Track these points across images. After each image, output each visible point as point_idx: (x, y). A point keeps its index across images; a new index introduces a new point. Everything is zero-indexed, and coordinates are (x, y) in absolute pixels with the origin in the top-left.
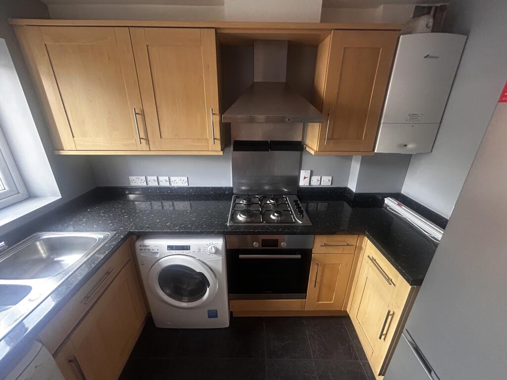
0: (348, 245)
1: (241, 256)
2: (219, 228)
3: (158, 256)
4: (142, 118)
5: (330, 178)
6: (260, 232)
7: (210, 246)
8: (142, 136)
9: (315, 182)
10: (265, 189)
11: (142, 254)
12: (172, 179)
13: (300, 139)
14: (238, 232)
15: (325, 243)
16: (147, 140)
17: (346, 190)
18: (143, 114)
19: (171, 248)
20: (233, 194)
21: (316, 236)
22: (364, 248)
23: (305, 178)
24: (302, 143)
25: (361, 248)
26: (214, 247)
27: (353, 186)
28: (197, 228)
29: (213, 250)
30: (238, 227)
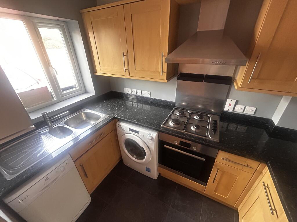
0: (248, 166)
1: (165, 146)
2: (156, 126)
3: (125, 132)
4: (127, 58)
5: (255, 109)
6: (179, 136)
7: (149, 135)
8: (126, 68)
9: (239, 109)
10: (198, 107)
11: (119, 129)
12: (143, 92)
13: (231, 75)
14: (165, 132)
15: (227, 157)
16: (129, 70)
17: (269, 122)
18: (127, 56)
19: (131, 130)
20: (175, 107)
21: (220, 151)
22: (264, 174)
23: (230, 105)
24: (232, 78)
25: (261, 173)
26: (151, 136)
27: (276, 119)
28: (144, 123)
29: (150, 138)
30: (167, 129)
